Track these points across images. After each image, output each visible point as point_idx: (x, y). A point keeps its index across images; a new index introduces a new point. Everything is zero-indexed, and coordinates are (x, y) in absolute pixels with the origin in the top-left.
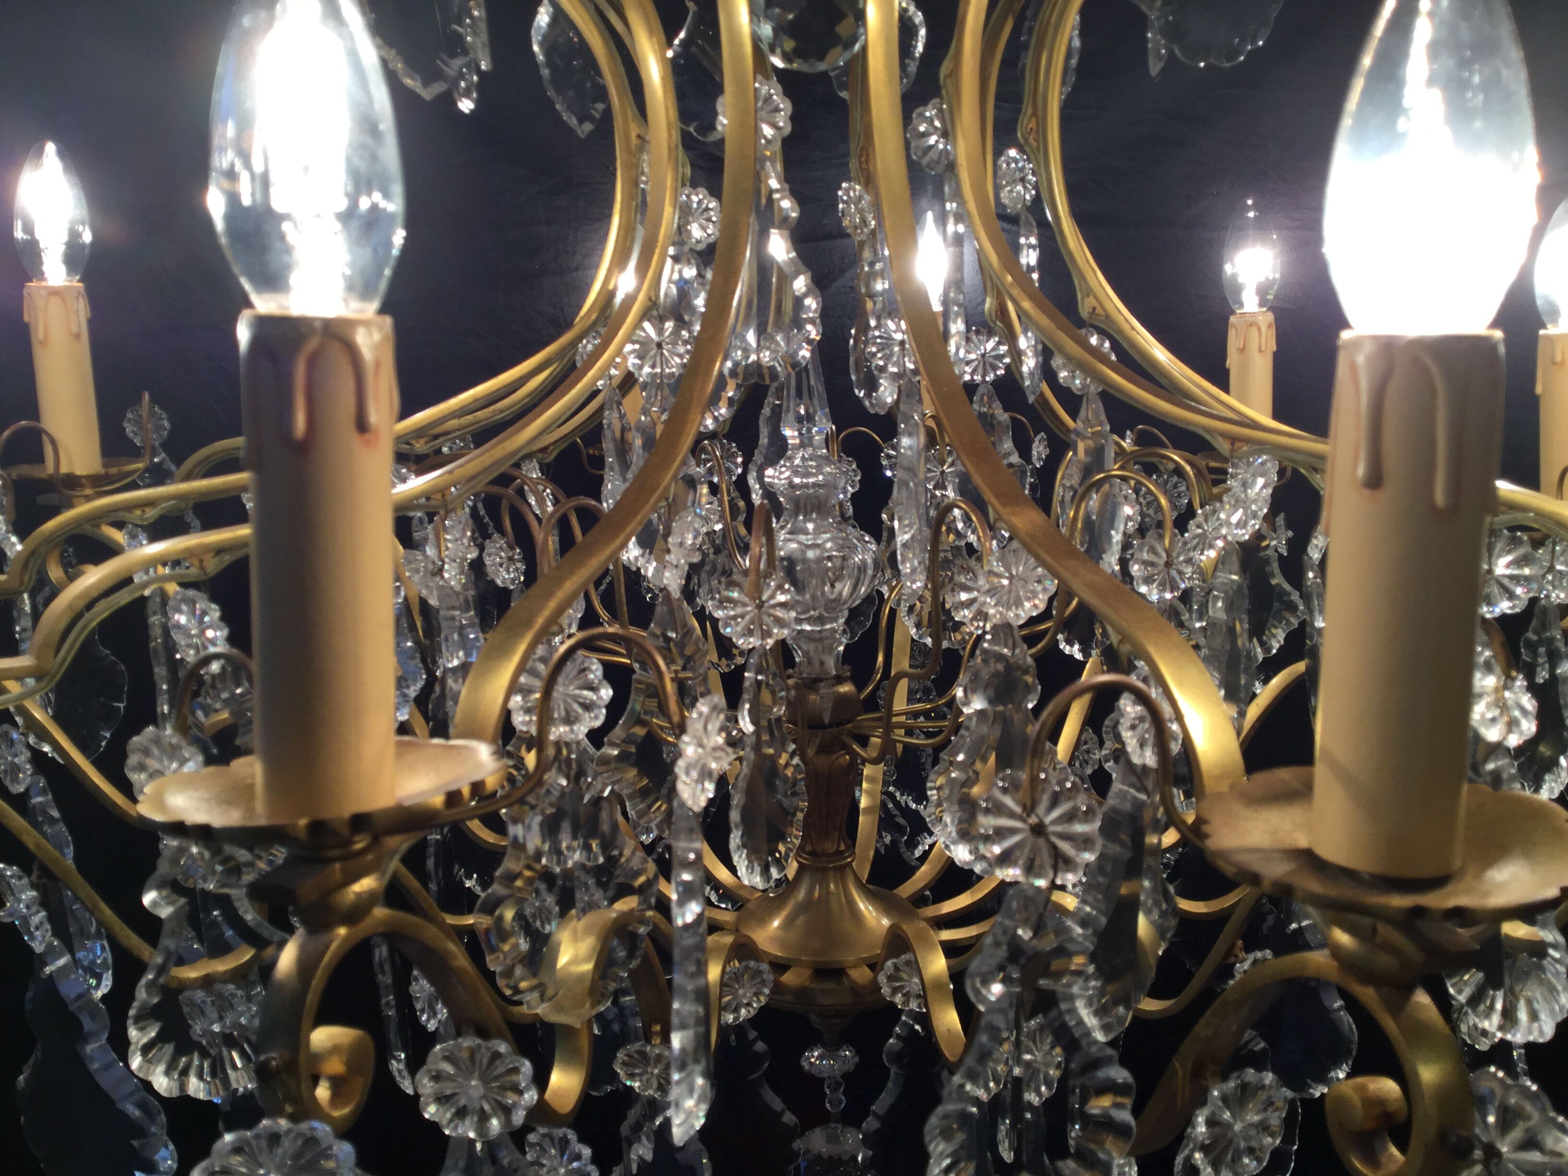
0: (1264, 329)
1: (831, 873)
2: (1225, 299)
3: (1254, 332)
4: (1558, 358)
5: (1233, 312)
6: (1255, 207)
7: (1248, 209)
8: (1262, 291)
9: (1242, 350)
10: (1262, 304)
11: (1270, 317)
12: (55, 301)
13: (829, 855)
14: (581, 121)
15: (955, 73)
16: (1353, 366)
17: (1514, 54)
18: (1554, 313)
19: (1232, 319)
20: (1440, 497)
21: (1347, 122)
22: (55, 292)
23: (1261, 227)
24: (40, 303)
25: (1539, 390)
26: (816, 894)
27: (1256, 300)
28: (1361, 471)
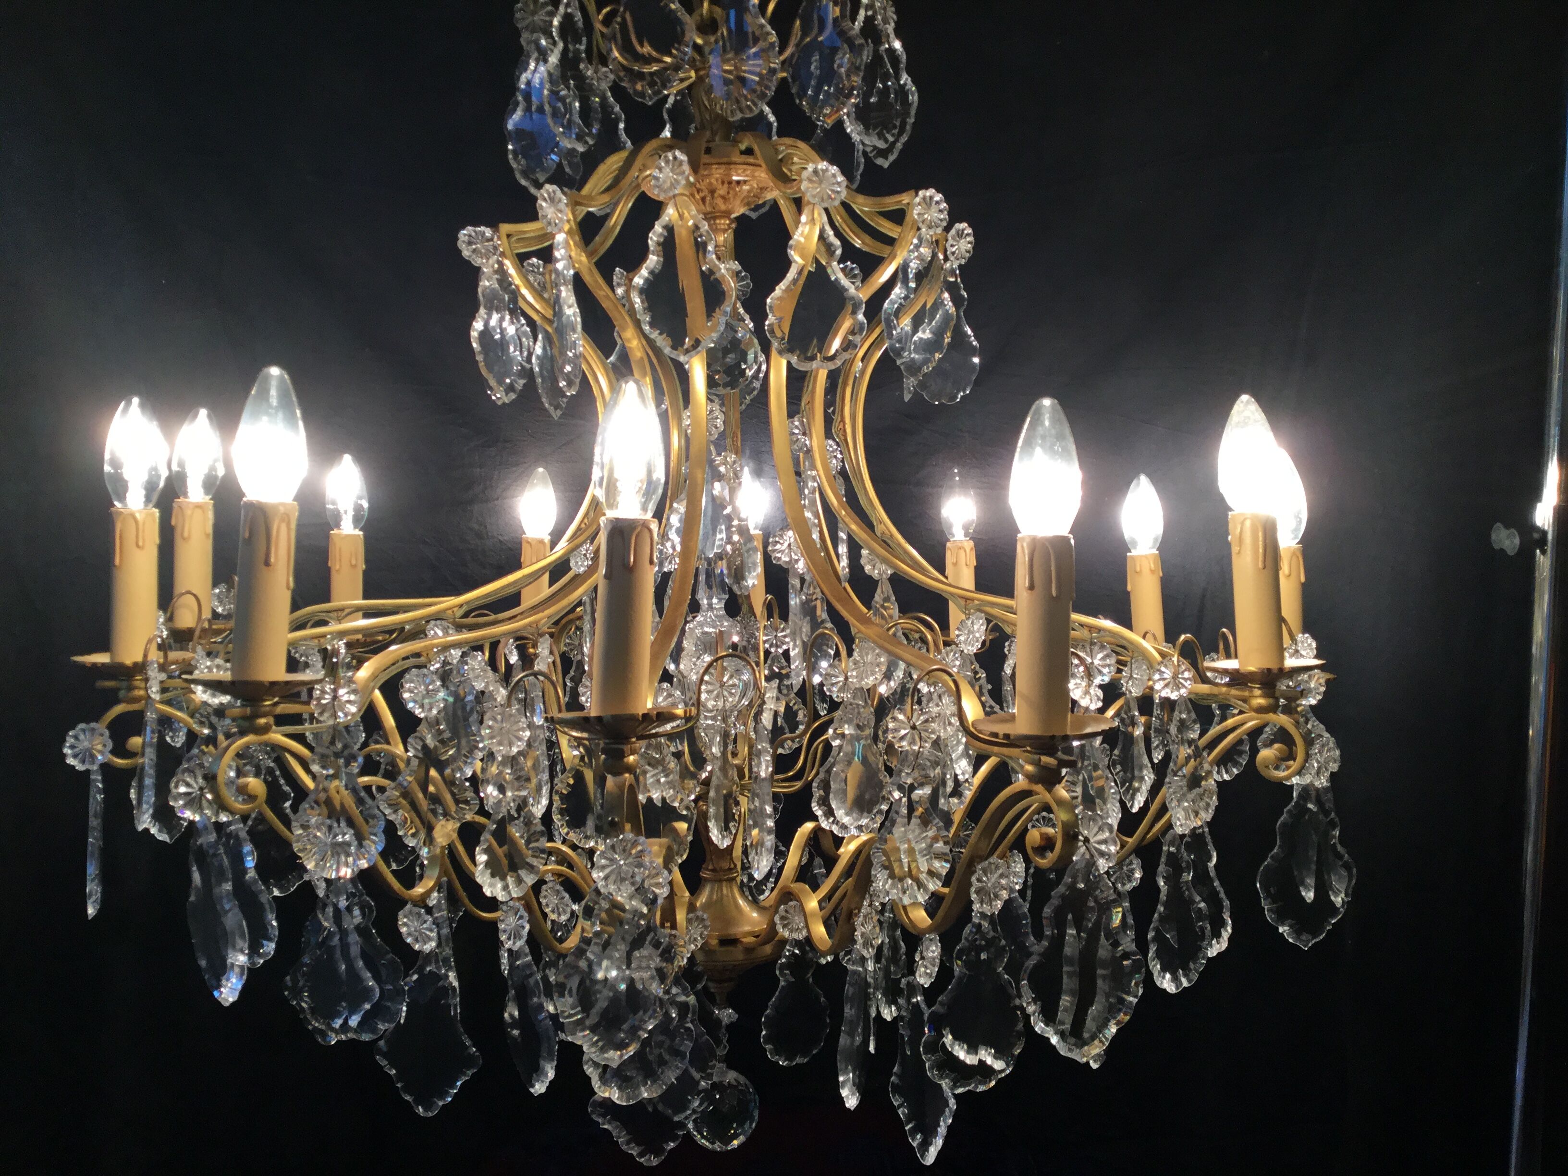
0: (968, 551)
1: (724, 883)
2: (943, 532)
3: (962, 552)
4: (1138, 569)
5: (948, 540)
6: (959, 474)
7: (954, 475)
8: (966, 528)
9: (955, 564)
10: (966, 536)
11: (972, 543)
12: (198, 512)
13: (725, 871)
14: (556, 409)
15: (811, 402)
16: (1022, 547)
17: (1071, 439)
18: (1135, 544)
19: (948, 544)
20: (1054, 593)
21: (1017, 455)
22: (199, 506)
23: (964, 486)
24: (188, 512)
25: (1129, 588)
26: (715, 897)
27: (963, 532)
28: (1027, 585)
